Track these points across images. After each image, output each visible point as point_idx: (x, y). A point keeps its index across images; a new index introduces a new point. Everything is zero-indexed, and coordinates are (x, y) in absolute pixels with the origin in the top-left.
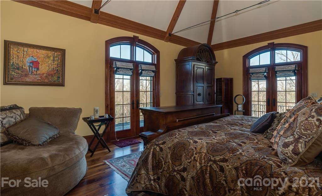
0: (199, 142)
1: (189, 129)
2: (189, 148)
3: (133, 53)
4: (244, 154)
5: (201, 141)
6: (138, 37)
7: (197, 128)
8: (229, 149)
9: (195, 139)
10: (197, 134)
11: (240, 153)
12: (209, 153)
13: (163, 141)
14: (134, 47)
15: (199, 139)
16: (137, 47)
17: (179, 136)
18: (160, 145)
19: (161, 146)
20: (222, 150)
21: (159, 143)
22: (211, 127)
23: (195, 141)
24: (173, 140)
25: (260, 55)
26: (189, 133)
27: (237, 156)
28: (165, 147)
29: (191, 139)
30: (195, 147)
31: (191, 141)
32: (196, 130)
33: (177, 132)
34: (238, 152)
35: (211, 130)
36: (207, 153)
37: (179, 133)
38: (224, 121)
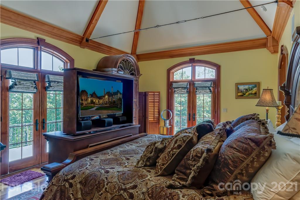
0: (111, 171)
1: (102, 156)
2: (100, 179)
3: (37, 60)
4: (152, 179)
5: (113, 171)
6: (45, 40)
7: (111, 155)
8: (138, 176)
9: (107, 168)
10: (109, 162)
11: (148, 179)
12: (121, 182)
13: (72, 175)
14: (39, 52)
15: (111, 168)
16: (42, 53)
17: (90, 167)
18: (69, 181)
19: (71, 181)
20: (133, 177)
21: (69, 178)
22: (125, 153)
23: (107, 171)
24: (84, 173)
25: (183, 69)
26: (101, 162)
27: (145, 181)
28: (75, 182)
29: (103, 169)
30: (106, 178)
31: (103, 171)
32: (109, 157)
33: (88, 161)
34: (146, 177)
35: (124, 157)
36: (118, 182)
37: (90, 163)
38: (140, 142)
